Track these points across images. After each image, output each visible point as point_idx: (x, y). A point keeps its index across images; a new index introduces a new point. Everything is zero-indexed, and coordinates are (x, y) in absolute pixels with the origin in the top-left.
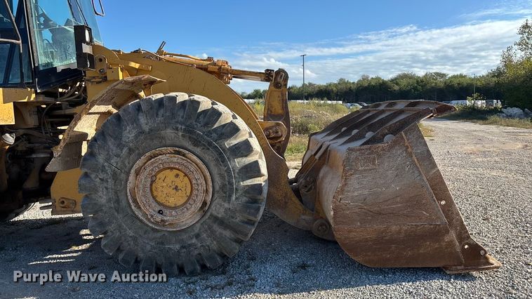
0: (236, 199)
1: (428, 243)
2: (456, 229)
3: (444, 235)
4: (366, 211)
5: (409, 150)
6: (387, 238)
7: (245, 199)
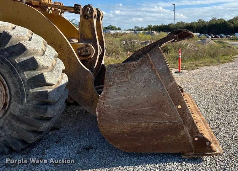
0: (28, 102)
1: (169, 136)
2: (189, 126)
3: (180, 131)
4: (122, 112)
5: (154, 67)
6: (138, 132)
7: (35, 102)
